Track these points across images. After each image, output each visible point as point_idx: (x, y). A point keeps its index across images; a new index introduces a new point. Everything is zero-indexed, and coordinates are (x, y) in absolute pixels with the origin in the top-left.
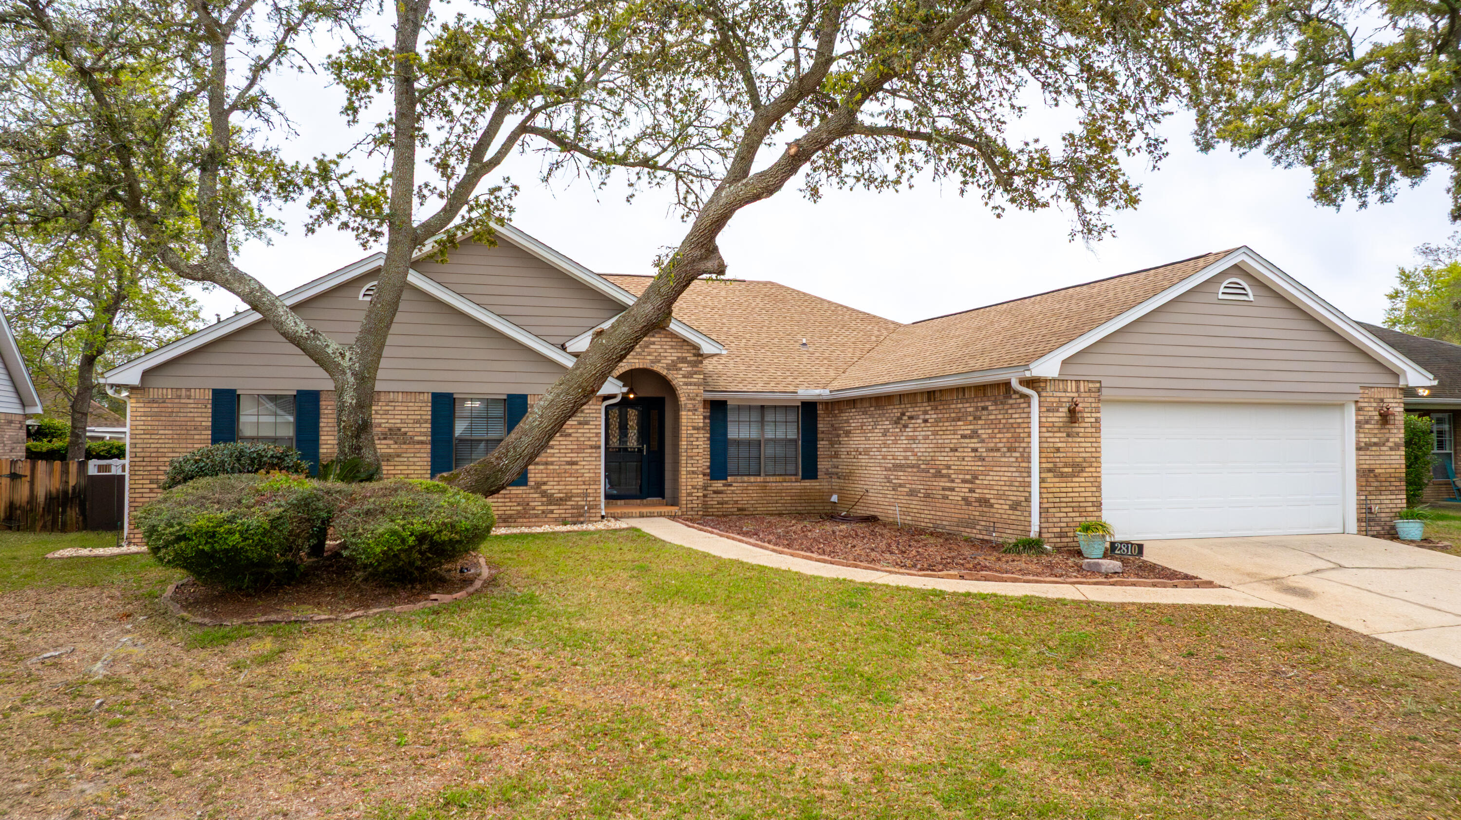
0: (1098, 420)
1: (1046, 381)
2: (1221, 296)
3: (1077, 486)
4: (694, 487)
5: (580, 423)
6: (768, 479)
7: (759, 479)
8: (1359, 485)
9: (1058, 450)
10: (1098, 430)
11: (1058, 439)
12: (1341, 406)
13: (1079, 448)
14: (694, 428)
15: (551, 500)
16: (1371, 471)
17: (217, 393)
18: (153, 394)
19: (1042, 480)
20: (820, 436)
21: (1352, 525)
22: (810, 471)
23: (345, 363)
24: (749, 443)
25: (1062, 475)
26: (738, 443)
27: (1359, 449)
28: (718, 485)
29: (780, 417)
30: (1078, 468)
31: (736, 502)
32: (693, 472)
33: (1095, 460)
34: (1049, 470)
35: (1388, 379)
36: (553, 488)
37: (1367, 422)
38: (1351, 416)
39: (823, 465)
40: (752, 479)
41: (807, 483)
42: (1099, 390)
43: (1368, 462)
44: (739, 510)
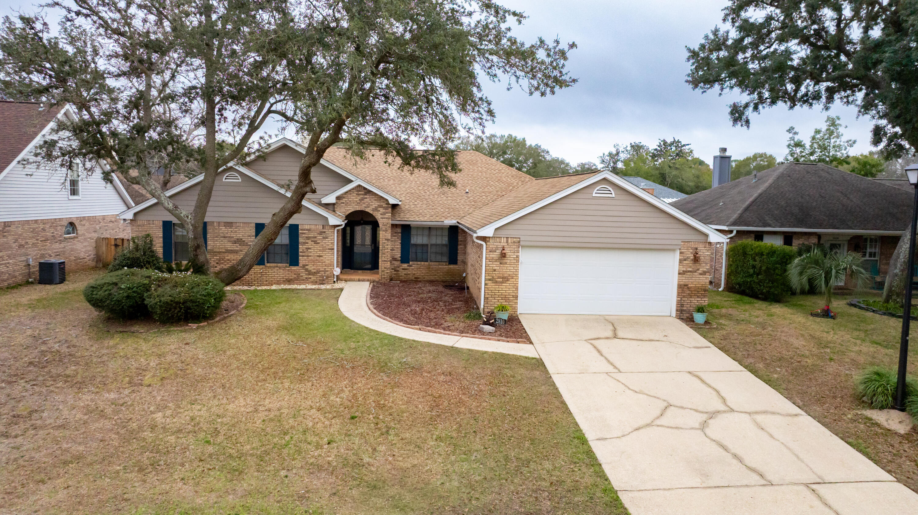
0: (518, 257)
1: (489, 237)
2: (594, 195)
3: (505, 288)
4: (385, 268)
5: (324, 238)
6: (431, 263)
7: (426, 263)
8: (678, 293)
9: (495, 270)
10: (518, 261)
11: (495, 265)
12: (674, 250)
13: (507, 270)
14: (386, 240)
15: (310, 273)
16: (687, 285)
17: (164, 222)
18: (139, 223)
19: (486, 284)
20: (459, 243)
21: (674, 314)
22: (453, 260)
23: (189, 220)
24: (423, 245)
25: (496, 282)
26: (416, 245)
27: (679, 274)
28: (405, 266)
29: (439, 233)
30: (505, 279)
31: (414, 274)
32: (385, 261)
33: (515, 276)
34: (490, 280)
35: (702, 238)
36: (310, 267)
37: (685, 260)
38: (677, 256)
39: (460, 258)
40: (423, 263)
41: (452, 266)
42: (519, 242)
43: (685, 280)
44: (415, 278)
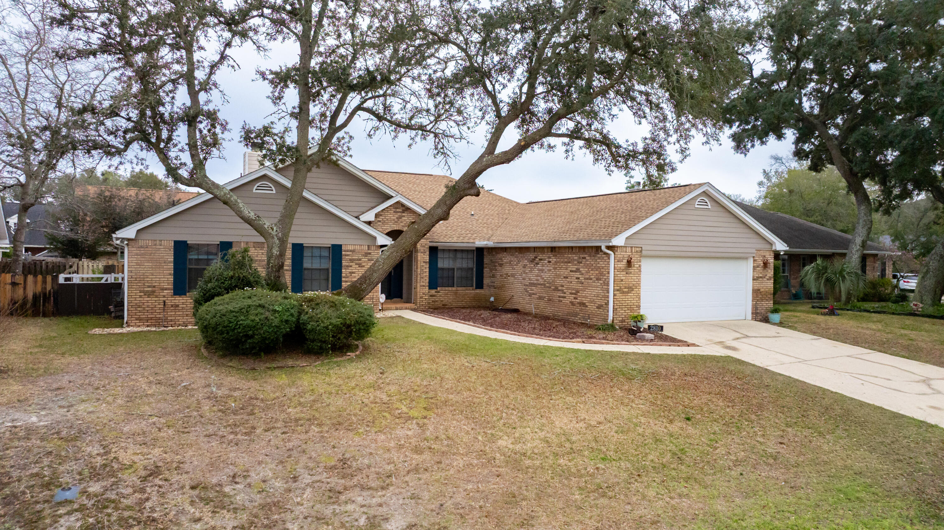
0: (640, 266)
1: (617, 247)
2: (696, 206)
3: (630, 298)
6: (459, 288)
7: (454, 289)
8: (753, 297)
9: (622, 280)
10: (640, 271)
11: (622, 275)
12: (746, 258)
13: (630, 279)
14: (424, 262)
16: (759, 290)
17: (176, 243)
18: (141, 243)
19: (614, 295)
20: (485, 266)
21: (749, 316)
22: (480, 285)
23: (274, 233)
24: (449, 269)
25: (623, 292)
26: (443, 269)
27: (754, 280)
28: (433, 292)
29: (465, 255)
30: (631, 289)
31: (442, 301)
32: (423, 286)
33: (638, 285)
34: (618, 290)
35: (768, 246)
37: (758, 267)
38: (750, 263)
39: (486, 281)
40: (450, 288)
41: (478, 291)
42: (641, 251)
43: (758, 285)
44: (443, 305)
